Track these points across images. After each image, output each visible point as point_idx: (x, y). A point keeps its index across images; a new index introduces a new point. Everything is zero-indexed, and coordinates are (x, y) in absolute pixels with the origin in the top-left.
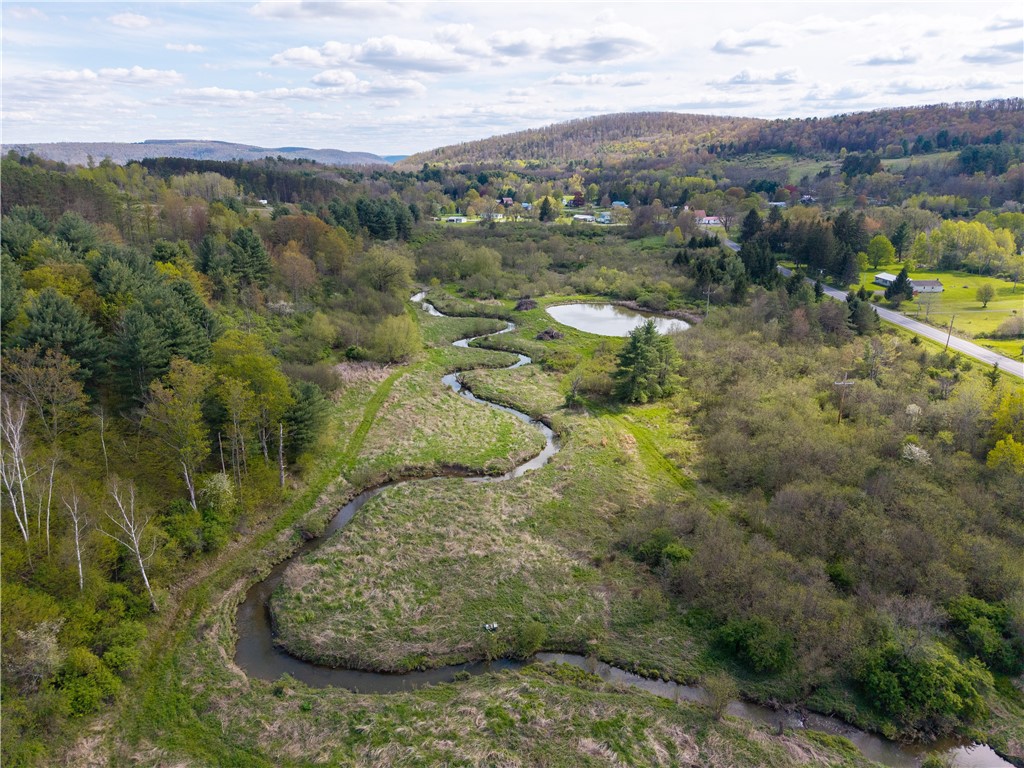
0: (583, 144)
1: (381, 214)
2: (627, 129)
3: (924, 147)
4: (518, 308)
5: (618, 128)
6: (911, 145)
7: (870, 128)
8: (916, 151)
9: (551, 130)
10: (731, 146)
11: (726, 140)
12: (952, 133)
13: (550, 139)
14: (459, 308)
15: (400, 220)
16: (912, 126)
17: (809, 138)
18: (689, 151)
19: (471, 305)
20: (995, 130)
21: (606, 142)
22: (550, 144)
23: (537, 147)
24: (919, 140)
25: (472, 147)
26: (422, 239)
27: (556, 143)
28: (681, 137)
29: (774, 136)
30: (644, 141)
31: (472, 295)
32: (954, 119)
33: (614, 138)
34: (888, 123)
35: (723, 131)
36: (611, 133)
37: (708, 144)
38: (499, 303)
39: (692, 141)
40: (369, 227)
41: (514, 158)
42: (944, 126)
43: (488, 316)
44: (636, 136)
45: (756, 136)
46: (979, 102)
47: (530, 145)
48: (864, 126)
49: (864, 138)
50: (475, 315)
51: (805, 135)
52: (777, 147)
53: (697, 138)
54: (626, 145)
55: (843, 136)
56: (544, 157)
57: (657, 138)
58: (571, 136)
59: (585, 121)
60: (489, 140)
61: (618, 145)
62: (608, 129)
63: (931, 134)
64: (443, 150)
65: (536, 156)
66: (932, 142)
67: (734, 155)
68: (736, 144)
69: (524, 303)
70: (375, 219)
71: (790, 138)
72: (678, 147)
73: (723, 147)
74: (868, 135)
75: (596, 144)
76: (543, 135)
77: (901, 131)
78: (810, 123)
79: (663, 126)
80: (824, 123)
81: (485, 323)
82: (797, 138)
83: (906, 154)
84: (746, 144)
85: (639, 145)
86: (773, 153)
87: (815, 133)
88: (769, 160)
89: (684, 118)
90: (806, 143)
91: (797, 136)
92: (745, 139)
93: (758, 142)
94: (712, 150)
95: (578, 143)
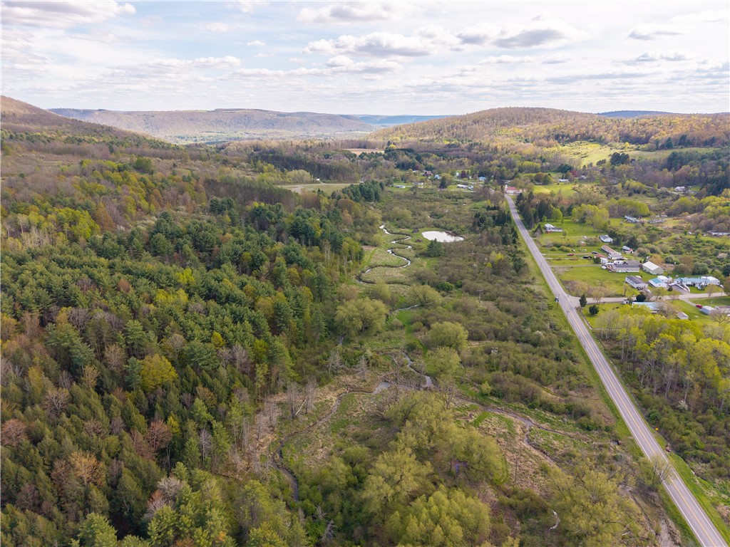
0: (484, 128)
2: (513, 119)
4: (413, 232)
6: (660, 144)
7: (650, 129)
9: (466, 118)
10: (567, 137)
11: (566, 132)
13: (465, 123)
14: (394, 232)
17: (613, 134)
19: (398, 231)
21: (498, 127)
22: (465, 127)
23: (457, 129)
24: (669, 140)
26: (384, 200)
27: (468, 127)
28: (542, 127)
31: (399, 227)
33: (503, 125)
35: (567, 125)
36: (502, 121)
37: (556, 133)
38: (408, 230)
43: (403, 234)
44: (517, 124)
45: (583, 130)
47: (454, 127)
48: (647, 127)
50: (399, 234)
51: (611, 131)
52: (594, 138)
53: (552, 128)
55: (634, 133)
57: (529, 126)
58: (478, 121)
61: (505, 130)
62: (501, 118)
67: (567, 142)
68: (571, 135)
69: (416, 230)
72: (539, 134)
73: (563, 136)
75: (492, 129)
76: (461, 121)
79: (536, 117)
81: (401, 236)
82: (606, 133)
84: (577, 135)
85: (517, 131)
86: (590, 141)
87: (618, 130)
88: (586, 147)
89: (549, 112)
90: (609, 136)
91: (606, 131)
92: (576, 132)
93: (584, 134)
94: (557, 137)
95: (481, 127)
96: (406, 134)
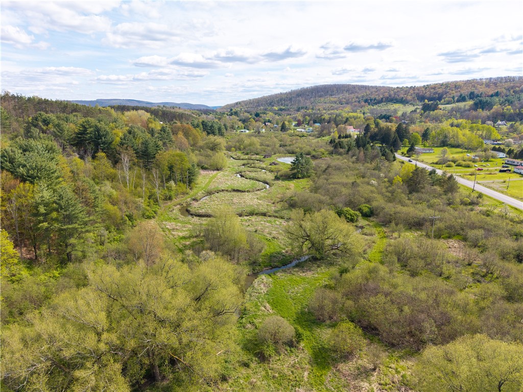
0: (306, 99)
1: (212, 126)
2: (327, 92)
3: (462, 99)
5: (323, 92)
6: (456, 98)
7: (440, 91)
8: (458, 101)
9: (291, 93)
10: (375, 99)
11: (373, 97)
12: (476, 92)
13: (290, 97)
15: (220, 129)
16: (459, 89)
17: (411, 95)
18: (355, 102)
20: (496, 91)
21: (317, 98)
22: (291, 99)
23: (284, 101)
24: (461, 95)
25: (253, 102)
27: (293, 99)
28: (352, 95)
29: (395, 94)
30: (335, 98)
32: (479, 86)
33: (321, 96)
34: (449, 88)
35: (372, 93)
36: (319, 94)
37: (364, 98)
39: (357, 97)
40: (207, 131)
41: (273, 106)
42: (473, 89)
44: (331, 95)
45: (387, 95)
46: (491, 79)
47: (281, 100)
48: (437, 90)
49: (437, 95)
51: (410, 94)
52: (396, 99)
53: (359, 96)
54: (326, 99)
55: (428, 95)
56: (287, 106)
57: (341, 96)
58: (301, 95)
59: (307, 88)
60: (261, 98)
61: (322, 99)
62: (318, 92)
63: (467, 93)
64: (240, 103)
65: (283, 105)
66: (466, 97)
67: (376, 104)
68: (377, 98)
69: (267, 155)
70: (209, 128)
71: (402, 96)
72: (350, 100)
73: (371, 100)
74: (439, 94)
75: (312, 99)
76: (287, 95)
77: (454, 92)
78: (412, 88)
79: (344, 90)
80: (418, 89)
82: (406, 96)
83: (454, 102)
84: (382, 99)
85: (332, 99)
86: (394, 103)
87: (414, 93)
88: (392, 106)
89: (354, 87)
90: (409, 98)
91: (405, 94)
92: (382, 96)
93: (388, 98)
94: (366, 101)
95: (304, 99)
96: (245, 107)
